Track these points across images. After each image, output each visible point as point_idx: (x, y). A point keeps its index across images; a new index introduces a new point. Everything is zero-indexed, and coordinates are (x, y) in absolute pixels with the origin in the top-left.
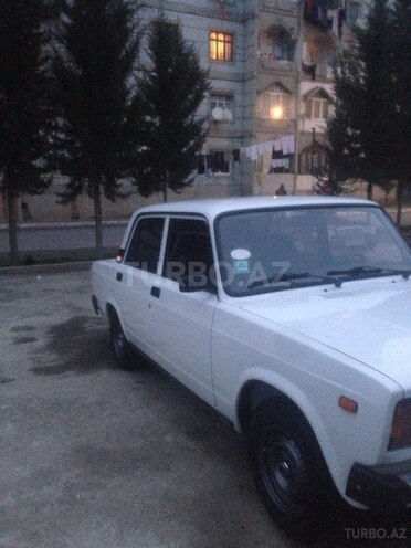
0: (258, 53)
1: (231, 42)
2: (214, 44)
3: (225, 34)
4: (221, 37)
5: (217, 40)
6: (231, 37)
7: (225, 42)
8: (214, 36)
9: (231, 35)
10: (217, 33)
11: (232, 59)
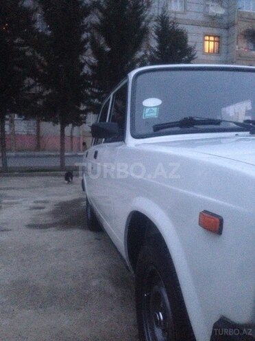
0: (237, 47)
1: (219, 42)
2: (207, 43)
3: (215, 37)
4: (212, 38)
5: (209, 41)
6: (218, 38)
7: (214, 41)
8: (207, 38)
9: (219, 37)
10: (209, 36)
11: (219, 52)
